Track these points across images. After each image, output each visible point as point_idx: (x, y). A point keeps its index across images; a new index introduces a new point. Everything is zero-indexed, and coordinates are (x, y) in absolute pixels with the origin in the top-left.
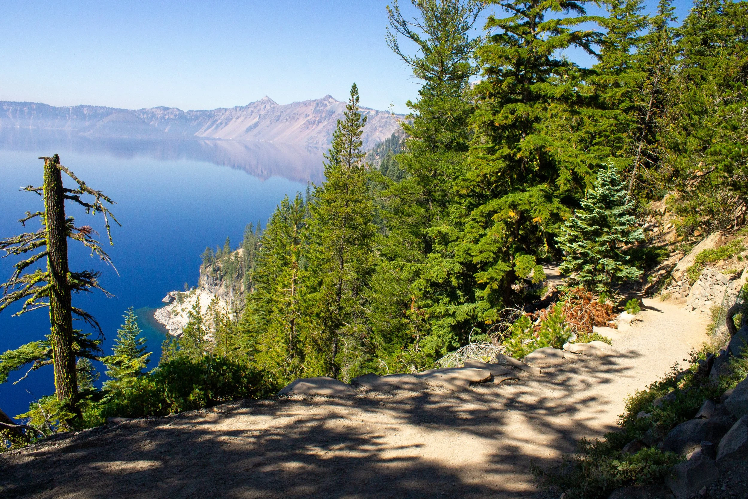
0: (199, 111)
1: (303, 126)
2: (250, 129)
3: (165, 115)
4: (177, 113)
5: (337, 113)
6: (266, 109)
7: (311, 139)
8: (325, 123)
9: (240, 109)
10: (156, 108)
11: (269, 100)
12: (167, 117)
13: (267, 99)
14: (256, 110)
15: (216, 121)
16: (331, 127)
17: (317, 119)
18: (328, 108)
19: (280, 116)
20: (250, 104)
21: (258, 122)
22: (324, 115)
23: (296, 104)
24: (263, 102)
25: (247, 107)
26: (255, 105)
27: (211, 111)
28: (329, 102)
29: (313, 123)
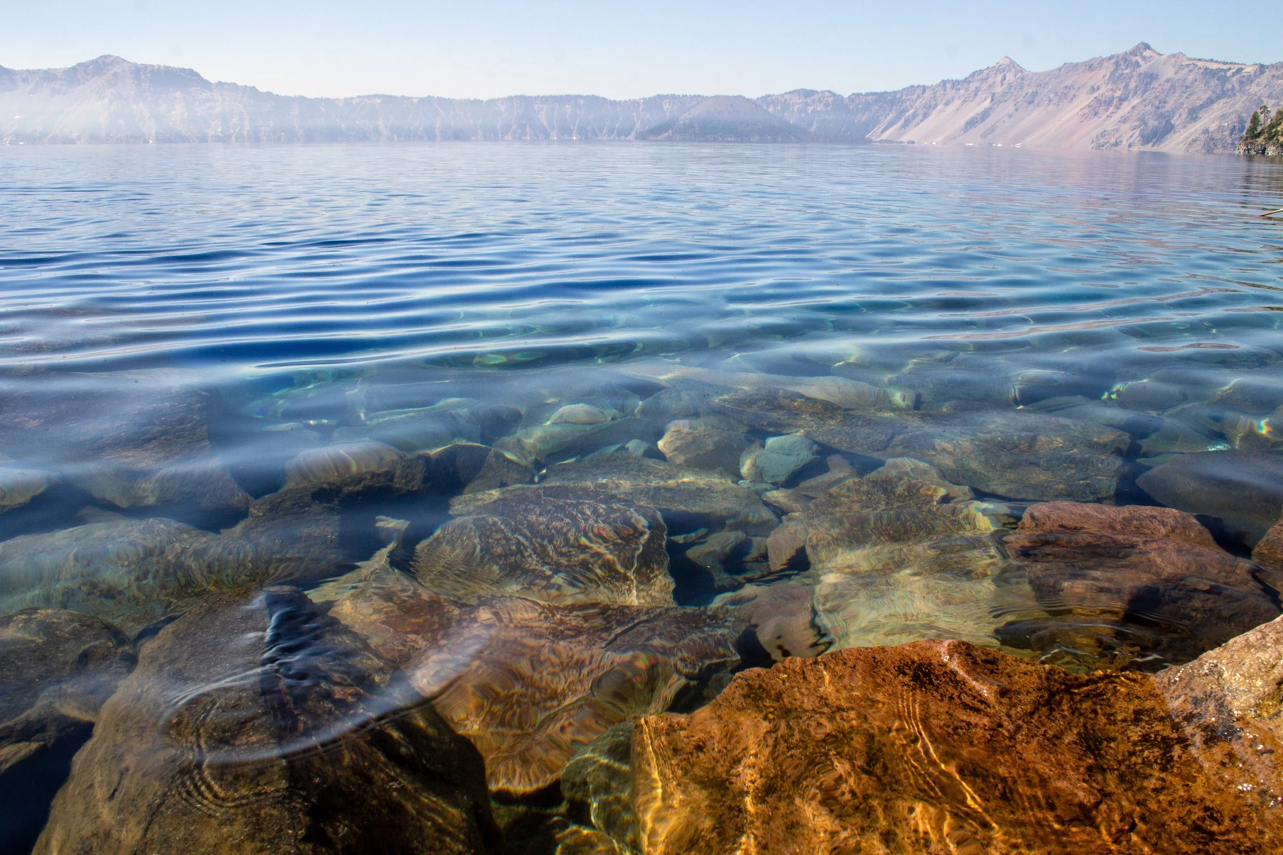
0: (872, 94)
1: (1086, 111)
2: (971, 123)
3: (807, 105)
4: (830, 100)
5: (1163, 78)
6: (1005, 82)
7: (1103, 134)
8: (1136, 101)
9: (953, 87)
10: (790, 93)
11: (1012, 65)
12: (810, 109)
13: (1007, 62)
14: (984, 87)
15: (905, 110)
16: (1149, 108)
17: (1118, 94)
18: (1144, 67)
19: (1035, 94)
20: (973, 75)
21: (990, 109)
22: (1132, 85)
23: (1070, 68)
24: (999, 69)
25: (967, 81)
26: (984, 75)
27: (895, 93)
28: (1144, 58)
29: (1109, 102)
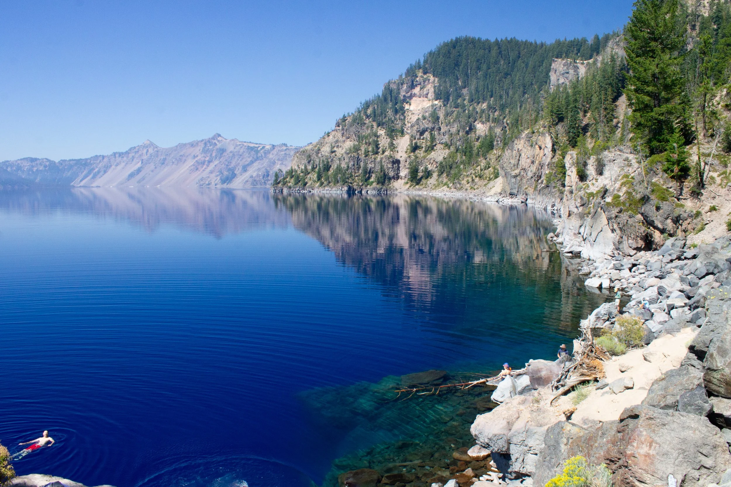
0: (73, 160)
1: (192, 168)
2: (131, 176)
3: (33, 167)
4: (47, 164)
5: (228, 151)
6: (149, 154)
7: (202, 179)
8: (216, 162)
9: (120, 156)
10: (21, 159)
11: (152, 144)
12: (35, 169)
13: (148, 142)
14: (137, 156)
15: (93, 169)
16: (223, 166)
17: (207, 159)
18: (219, 145)
19: (165, 159)
20: (131, 149)
21: (141, 167)
22: (214, 155)
23: (182, 146)
24: (145, 146)
25: (127, 153)
26: (136, 150)
27: (87, 159)
28: (219, 141)
29: (203, 163)
